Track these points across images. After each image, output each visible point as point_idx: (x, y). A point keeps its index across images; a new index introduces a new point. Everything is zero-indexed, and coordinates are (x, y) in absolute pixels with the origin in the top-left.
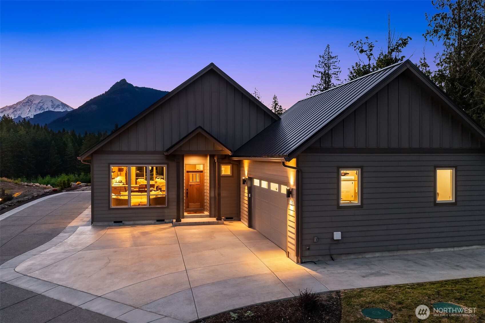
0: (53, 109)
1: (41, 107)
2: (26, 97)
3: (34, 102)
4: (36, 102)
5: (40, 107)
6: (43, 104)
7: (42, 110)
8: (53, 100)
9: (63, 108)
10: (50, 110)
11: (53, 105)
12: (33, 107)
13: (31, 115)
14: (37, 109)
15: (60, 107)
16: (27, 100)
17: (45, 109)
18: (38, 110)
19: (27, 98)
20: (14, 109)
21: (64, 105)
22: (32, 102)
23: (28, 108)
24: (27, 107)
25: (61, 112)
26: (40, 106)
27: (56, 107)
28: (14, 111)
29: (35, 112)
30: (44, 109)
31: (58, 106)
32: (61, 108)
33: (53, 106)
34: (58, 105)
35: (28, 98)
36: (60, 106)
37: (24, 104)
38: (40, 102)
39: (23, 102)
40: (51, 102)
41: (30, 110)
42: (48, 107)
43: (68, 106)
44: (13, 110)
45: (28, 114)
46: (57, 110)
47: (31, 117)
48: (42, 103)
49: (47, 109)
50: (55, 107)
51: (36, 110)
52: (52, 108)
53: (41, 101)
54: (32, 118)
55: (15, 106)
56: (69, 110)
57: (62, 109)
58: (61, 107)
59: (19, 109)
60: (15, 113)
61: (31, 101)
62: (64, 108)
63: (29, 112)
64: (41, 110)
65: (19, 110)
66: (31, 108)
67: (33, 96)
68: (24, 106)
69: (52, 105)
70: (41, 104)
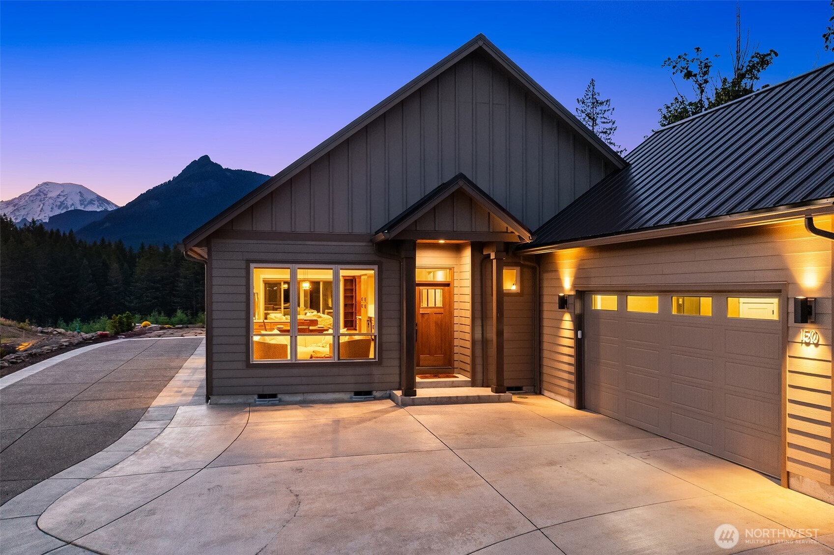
0: (83, 206)
1: (62, 203)
2: (35, 187)
3: (49, 195)
4: (54, 194)
5: (59, 204)
6: (66, 199)
7: (64, 208)
8: (82, 191)
9: (100, 206)
10: (78, 208)
11: (83, 200)
12: (47, 203)
13: (45, 216)
14: (54, 206)
15: (94, 204)
16: (37, 191)
17: (69, 206)
18: (57, 207)
19: (37, 187)
20: (14, 206)
21: (102, 201)
22: (46, 195)
23: (40, 206)
24: (38, 203)
25: (96, 211)
26: (60, 202)
27: (88, 204)
28: (15, 210)
29: (51, 211)
30: (67, 207)
31: (91, 202)
32: (96, 206)
33: (82, 202)
34: (92, 200)
35: (39, 187)
36: (95, 201)
37: (31, 198)
38: (59, 195)
39: (30, 195)
40: (79, 194)
41: (42, 209)
42: (74, 203)
43: (108, 202)
44: (13, 208)
45: (39, 216)
46: (90, 208)
47: (44, 221)
48: (64, 196)
49: (73, 207)
50: (86, 203)
51: (52, 208)
52: (81, 204)
53: (62, 194)
54: (46, 222)
55: (16, 202)
56: (110, 209)
57: (98, 207)
58: (96, 203)
59: (24, 207)
60: (17, 213)
61: (44, 193)
62: (102, 205)
63: (41, 211)
64: (61, 209)
65: (24, 209)
66: (43, 205)
67: (48, 185)
68: (32, 201)
69: (80, 201)
70: (62, 199)
